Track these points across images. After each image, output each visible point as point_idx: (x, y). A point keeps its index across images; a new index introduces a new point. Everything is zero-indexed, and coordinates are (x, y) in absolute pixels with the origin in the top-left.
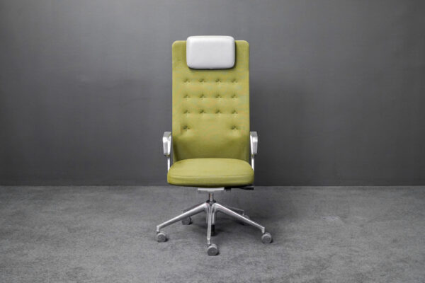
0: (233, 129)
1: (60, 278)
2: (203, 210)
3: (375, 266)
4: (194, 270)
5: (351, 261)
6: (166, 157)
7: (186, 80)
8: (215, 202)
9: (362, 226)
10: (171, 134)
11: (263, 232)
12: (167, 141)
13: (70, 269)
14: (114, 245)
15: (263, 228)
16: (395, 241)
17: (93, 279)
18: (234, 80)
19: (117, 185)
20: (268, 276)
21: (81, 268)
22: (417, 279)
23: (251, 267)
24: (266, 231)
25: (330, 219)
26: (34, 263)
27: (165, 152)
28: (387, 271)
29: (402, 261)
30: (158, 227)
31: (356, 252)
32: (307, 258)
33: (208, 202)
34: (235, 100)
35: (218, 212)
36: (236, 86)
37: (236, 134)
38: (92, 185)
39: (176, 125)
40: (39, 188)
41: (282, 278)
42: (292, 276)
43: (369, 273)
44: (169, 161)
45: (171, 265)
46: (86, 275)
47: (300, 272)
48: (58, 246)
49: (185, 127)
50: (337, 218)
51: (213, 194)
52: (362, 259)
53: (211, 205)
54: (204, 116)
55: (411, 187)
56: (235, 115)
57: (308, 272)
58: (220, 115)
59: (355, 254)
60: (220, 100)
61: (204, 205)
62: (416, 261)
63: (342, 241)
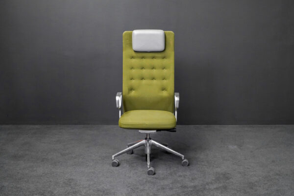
0: (163, 90)
1: (60, 186)
2: (143, 145)
3: (260, 178)
4: (145, 180)
5: (245, 175)
6: (118, 109)
7: (132, 57)
8: (150, 139)
9: (252, 152)
10: (122, 94)
11: (183, 158)
12: (119, 99)
13: (66, 180)
14: (91, 164)
15: (183, 156)
16: (273, 161)
17: (81, 186)
18: (164, 58)
19: (89, 124)
20: (192, 184)
21: (72, 179)
22: (287, 186)
23: (181, 178)
24: (185, 158)
25: (231, 147)
26: (41, 176)
27: (117, 106)
28: (268, 181)
29: (277, 174)
30: (113, 156)
31: (248, 168)
32: (217, 173)
33: (146, 139)
34: (165, 70)
35: (153, 145)
36: (165, 61)
37: (165, 94)
38: (72, 124)
39: (125, 88)
40: (37, 126)
41: (202, 185)
42: (207, 184)
43: (256, 182)
44: (120, 112)
45: (130, 177)
46: (76, 183)
47: (213, 182)
48: (56, 165)
49: (131, 89)
50: (235, 147)
51: (149, 134)
52: (252, 173)
53: (148, 141)
54: (144, 82)
55: (284, 125)
56: (165, 81)
57: (218, 182)
58: (154, 81)
59: (248, 170)
60: (154, 71)
61: (144, 141)
62: (287, 175)
63: (239, 162)
